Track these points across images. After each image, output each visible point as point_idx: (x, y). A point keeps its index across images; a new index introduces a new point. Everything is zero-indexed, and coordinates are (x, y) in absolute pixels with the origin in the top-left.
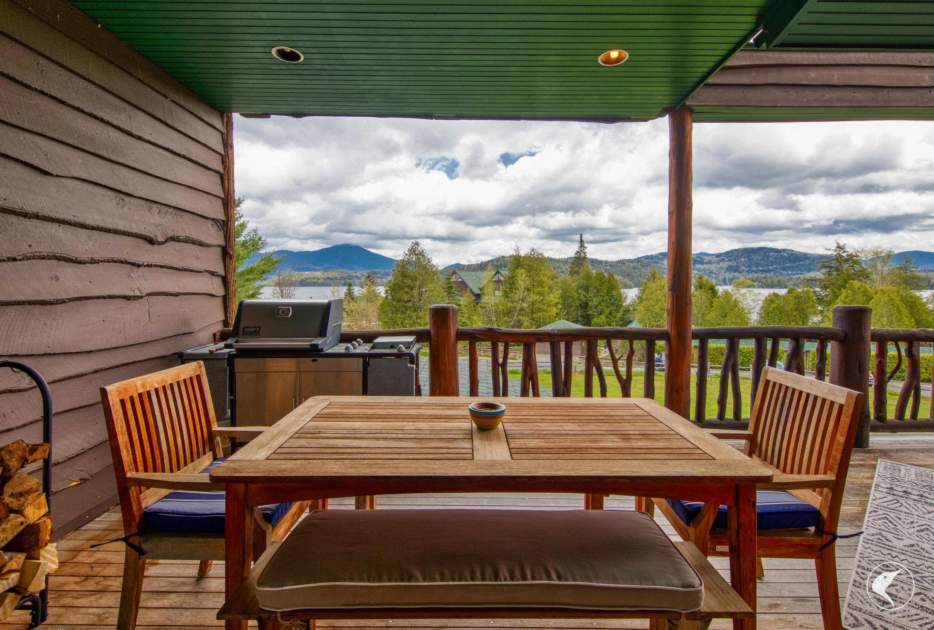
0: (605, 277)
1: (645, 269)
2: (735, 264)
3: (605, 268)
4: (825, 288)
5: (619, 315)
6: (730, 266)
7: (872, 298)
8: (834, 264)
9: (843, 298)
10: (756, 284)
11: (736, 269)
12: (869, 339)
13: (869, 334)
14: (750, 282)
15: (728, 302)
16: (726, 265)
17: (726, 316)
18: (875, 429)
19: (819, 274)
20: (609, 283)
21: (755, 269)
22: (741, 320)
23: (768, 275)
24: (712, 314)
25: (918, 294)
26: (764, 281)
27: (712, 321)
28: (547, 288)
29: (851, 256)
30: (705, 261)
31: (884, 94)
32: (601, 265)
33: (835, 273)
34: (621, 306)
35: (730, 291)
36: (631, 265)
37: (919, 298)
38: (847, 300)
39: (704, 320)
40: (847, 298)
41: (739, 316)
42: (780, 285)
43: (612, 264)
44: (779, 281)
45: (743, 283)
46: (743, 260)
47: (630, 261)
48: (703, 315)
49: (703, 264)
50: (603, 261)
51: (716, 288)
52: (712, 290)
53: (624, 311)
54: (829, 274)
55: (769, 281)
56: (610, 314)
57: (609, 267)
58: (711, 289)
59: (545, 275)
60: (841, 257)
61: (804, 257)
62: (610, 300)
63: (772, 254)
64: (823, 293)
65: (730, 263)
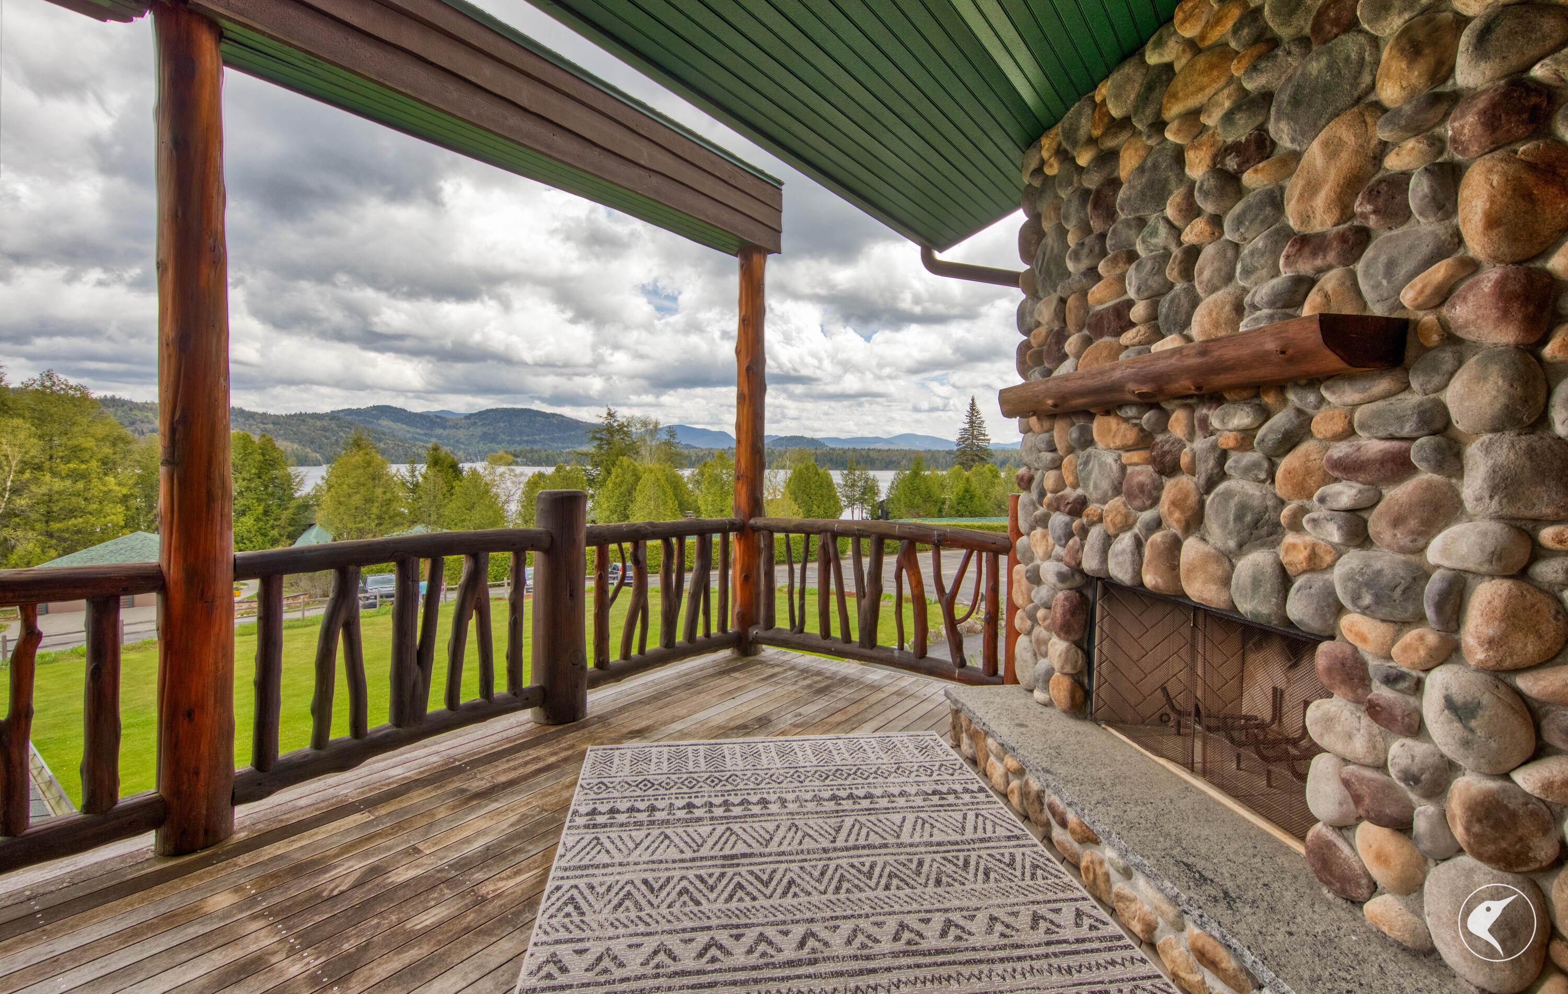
0: (253, 442)
1: (345, 432)
2: (492, 431)
3: (262, 426)
4: (596, 465)
5: (285, 515)
6: (485, 434)
7: (641, 478)
8: (605, 435)
9: (613, 478)
10: (519, 460)
11: (493, 439)
12: (584, 542)
13: (582, 536)
14: (510, 458)
15: (476, 487)
16: (479, 431)
17: (473, 507)
18: (595, 683)
19: (589, 448)
20: (263, 455)
22: (495, 512)
23: (535, 447)
24: (453, 505)
25: (680, 473)
26: (529, 455)
27: (453, 516)
28: (94, 464)
29: (622, 426)
30: (448, 424)
31: (593, 155)
32: (251, 421)
33: (606, 447)
34: (291, 498)
35: (481, 471)
36: (319, 423)
37: (681, 477)
38: (618, 480)
39: (440, 516)
40: (618, 478)
41: (491, 507)
42: (548, 462)
43: (277, 421)
44: (547, 456)
45: (501, 458)
46: (502, 425)
47: (315, 416)
48: (439, 507)
49: (445, 428)
50: (256, 413)
51: (460, 465)
52: (454, 469)
53: (299, 507)
54: (600, 447)
55: (536, 456)
56: (266, 513)
57: (271, 426)
58: (451, 467)
59: (86, 434)
60: (612, 427)
61: (574, 425)
62: (266, 487)
63: (539, 419)
64: (595, 472)
65: (485, 429)
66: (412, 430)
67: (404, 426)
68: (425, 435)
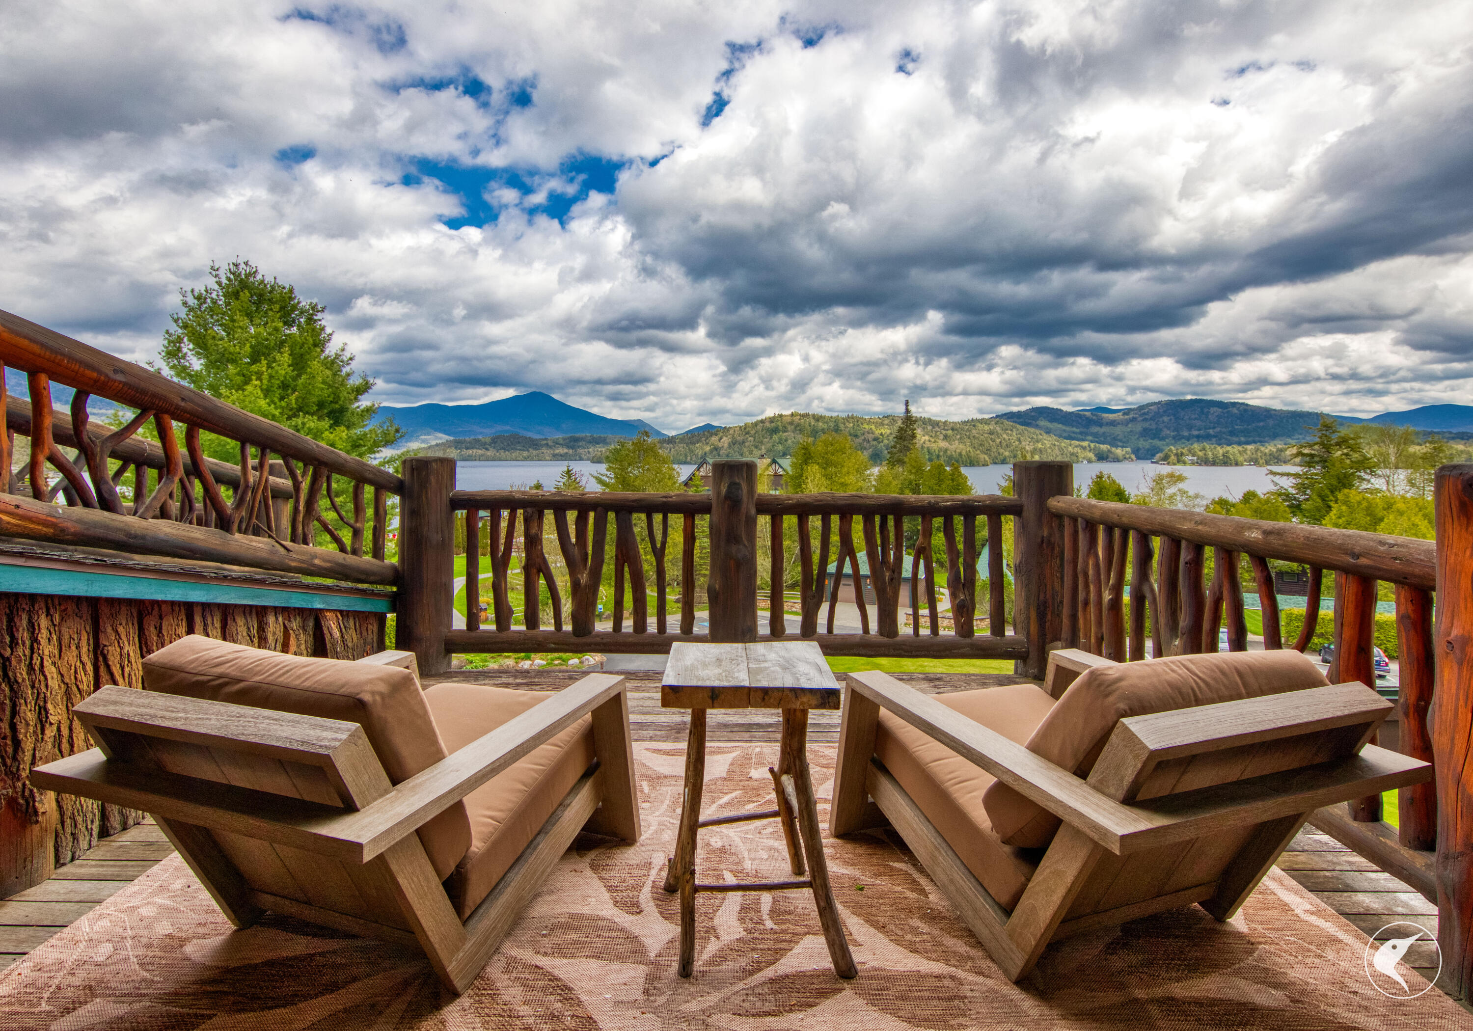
6: (1145, 430)
7: (1381, 520)
8: (1317, 450)
9: (1334, 517)
16: (1139, 427)
21: (1186, 434)
26: (1201, 454)
30: (1104, 421)
38: (1341, 521)
40: (1340, 518)
43: (955, 427)
47: (983, 421)
55: (1210, 454)
57: (950, 432)
60: (1330, 440)
65: (1146, 425)
66: (1068, 429)
67: (1060, 426)
68: (1081, 433)
